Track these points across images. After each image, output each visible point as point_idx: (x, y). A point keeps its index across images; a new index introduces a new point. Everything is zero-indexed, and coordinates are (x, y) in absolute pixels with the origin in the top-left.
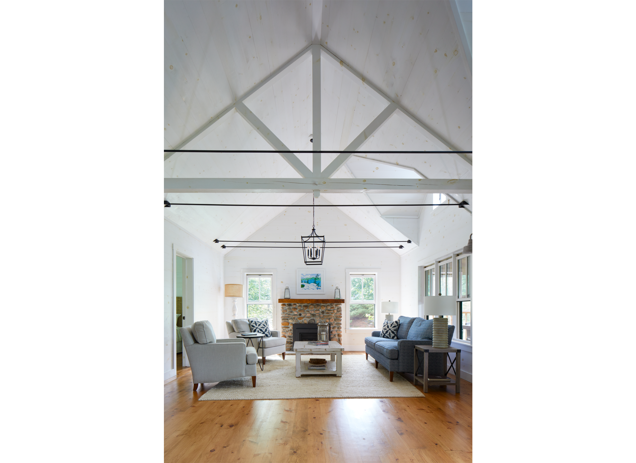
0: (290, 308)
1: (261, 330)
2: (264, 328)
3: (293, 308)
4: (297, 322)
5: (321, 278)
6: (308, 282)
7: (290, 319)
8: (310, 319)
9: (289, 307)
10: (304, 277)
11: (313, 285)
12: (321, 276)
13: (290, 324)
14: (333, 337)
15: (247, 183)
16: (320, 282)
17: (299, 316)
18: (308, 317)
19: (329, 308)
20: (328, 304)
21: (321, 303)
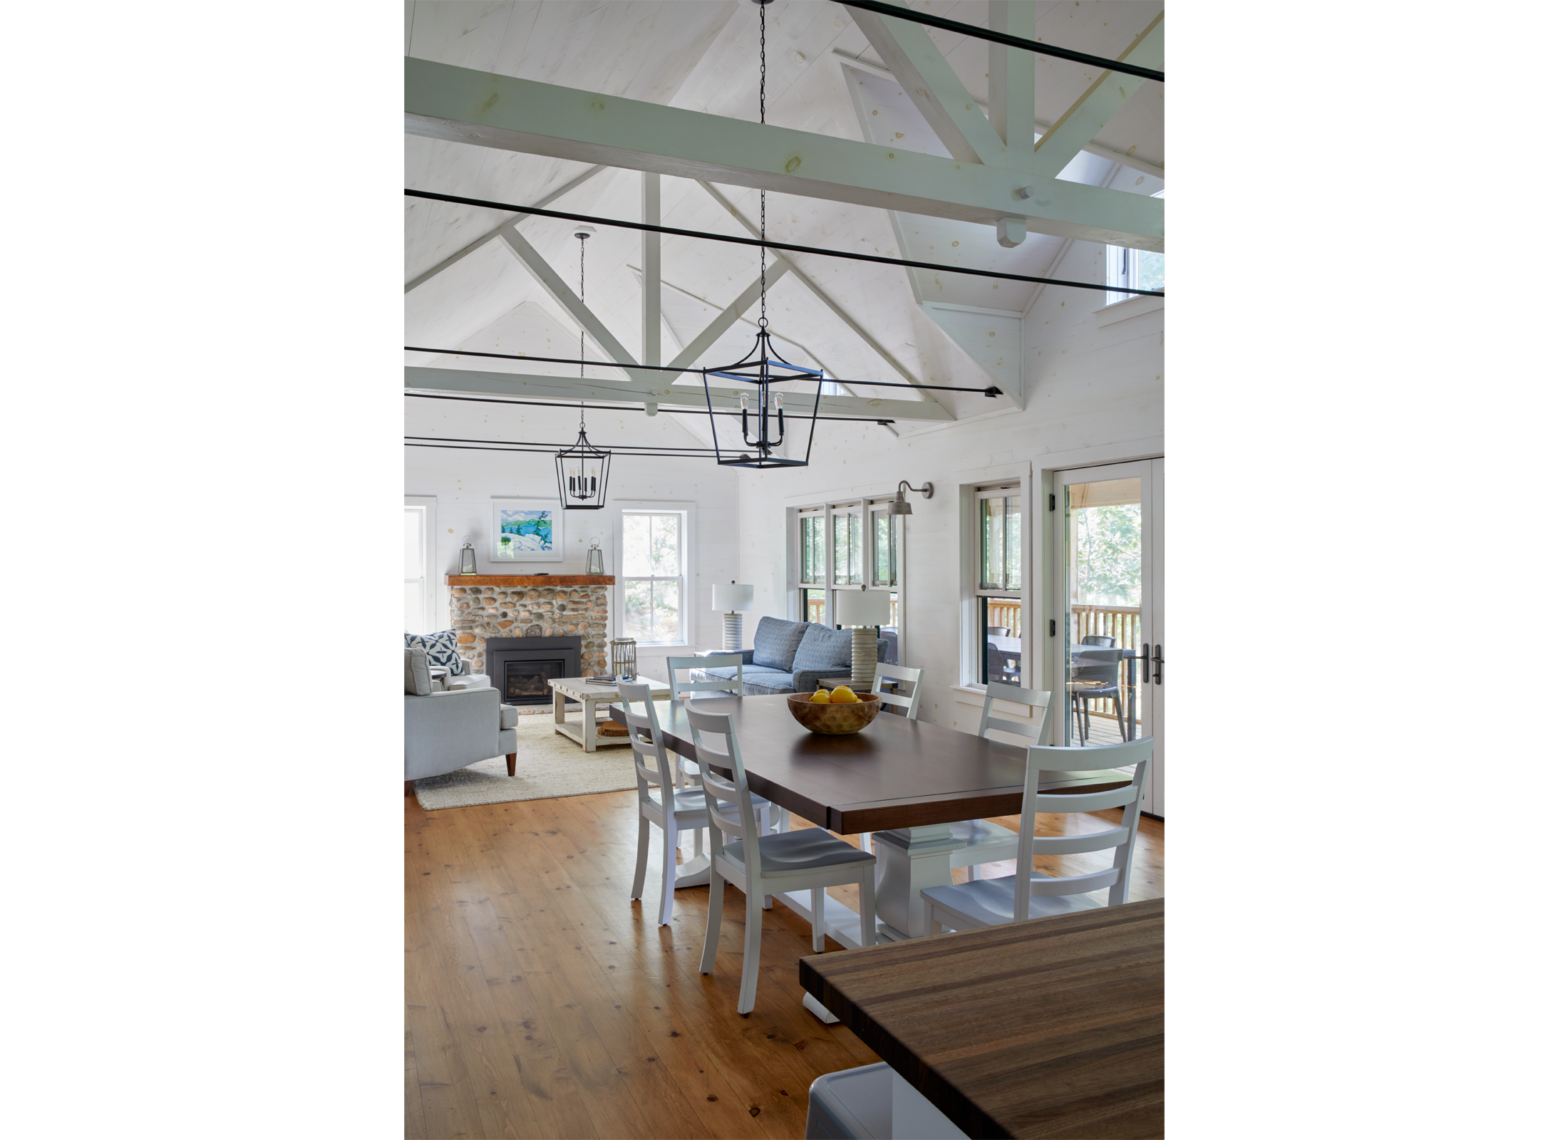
0: (478, 599)
1: (437, 659)
2: (444, 652)
3: (485, 598)
4: (495, 633)
5: (551, 521)
6: (518, 532)
7: (477, 626)
8: (529, 625)
9: (474, 596)
10: (510, 519)
11: (531, 540)
12: (551, 516)
13: (477, 639)
14: (586, 667)
15: (525, 384)
16: (551, 531)
17: (501, 620)
18: (524, 621)
19: (576, 597)
20: (576, 587)
21: (557, 586)
